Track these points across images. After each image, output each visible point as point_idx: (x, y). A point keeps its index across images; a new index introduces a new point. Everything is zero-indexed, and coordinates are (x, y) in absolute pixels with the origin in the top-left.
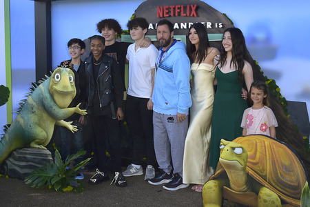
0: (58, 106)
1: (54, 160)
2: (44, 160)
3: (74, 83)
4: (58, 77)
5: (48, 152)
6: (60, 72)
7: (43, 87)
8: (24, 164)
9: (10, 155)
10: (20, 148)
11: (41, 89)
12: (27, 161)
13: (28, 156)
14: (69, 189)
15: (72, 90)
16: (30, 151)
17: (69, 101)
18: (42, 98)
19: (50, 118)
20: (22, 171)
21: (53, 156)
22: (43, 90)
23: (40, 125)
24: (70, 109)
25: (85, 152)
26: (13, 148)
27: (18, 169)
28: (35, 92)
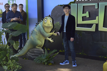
0: (46, 32)
1: (45, 53)
2: (41, 53)
3: (52, 23)
4: (46, 21)
5: (43, 50)
6: (46, 19)
7: (40, 25)
8: (33, 54)
9: (28, 51)
10: (32, 48)
12: (35, 53)
13: (35, 51)
14: (50, 64)
15: (51, 26)
16: (36, 49)
17: (50, 30)
18: (40, 29)
20: (33, 57)
21: (44, 51)
23: (39, 40)
25: (56, 50)
26: (29, 48)
27: (31, 56)
28: (37, 27)
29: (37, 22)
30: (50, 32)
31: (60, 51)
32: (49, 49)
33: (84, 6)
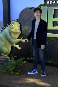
0: (13, 38)
1: (11, 61)
2: (7, 61)
3: (20, 28)
4: (13, 26)
5: (9, 58)
6: (13, 23)
7: (6, 30)
11: (5, 31)
14: (17, 73)
15: (19, 31)
16: (1, 57)
17: (17, 36)
18: (6, 35)
19: (10, 43)
21: (11, 59)
22: (7, 31)
23: (5, 46)
24: (18, 39)
25: (24, 58)
28: (3, 32)
29: (3, 27)
30: (18, 38)
31: (28, 59)
32: (16, 57)
33: (55, 10)
